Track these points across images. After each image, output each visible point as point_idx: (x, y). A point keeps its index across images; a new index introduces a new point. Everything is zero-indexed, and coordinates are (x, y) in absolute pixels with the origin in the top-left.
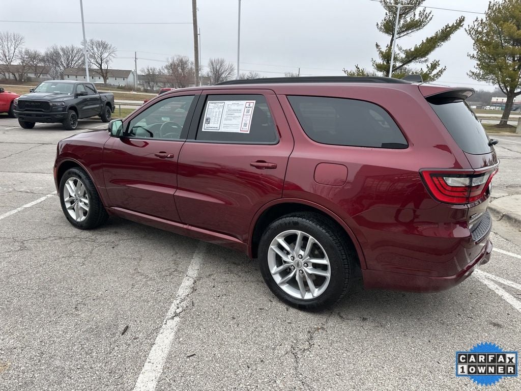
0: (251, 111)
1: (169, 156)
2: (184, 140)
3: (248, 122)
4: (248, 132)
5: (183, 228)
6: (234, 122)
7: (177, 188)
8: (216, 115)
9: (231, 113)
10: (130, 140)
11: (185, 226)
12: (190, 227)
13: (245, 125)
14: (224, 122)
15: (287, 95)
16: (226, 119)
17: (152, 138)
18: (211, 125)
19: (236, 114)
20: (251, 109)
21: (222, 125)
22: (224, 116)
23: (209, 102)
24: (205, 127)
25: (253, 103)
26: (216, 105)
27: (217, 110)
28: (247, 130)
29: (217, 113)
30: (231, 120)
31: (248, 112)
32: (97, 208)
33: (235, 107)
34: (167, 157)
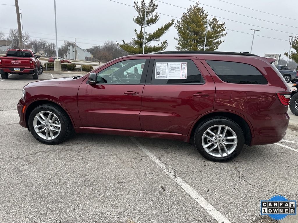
0: (186, 68)
1: (136, 93)
2: (144, 84)
3: (185, 73)
4: (186, 79)
5: (142, 133)
6: (176, 73)
7: (141, 110)
8: (163, 70)
9: (173, 69)
10: (96, 85)
11: (143, 132)
12: (147, 132)
13: (183, 75)
14: (169, 73)
15: (205, 60)
16: (170, 72)
17: (106, 83)
18: (160, 75)
19: (176, 70)
20: (185, 67)
21: (168, 76)
22: (169, 71)
23: (156, 63)
24: (157, 77)
25: (186, 64)
26: (162, 65)
27: (163, 67)
28: (185, 77)
29: (164, 69)
30: (174, 72)
31: (184, 68)
32: (68, 129)
33: (175, 66)
34: (135, 94)
